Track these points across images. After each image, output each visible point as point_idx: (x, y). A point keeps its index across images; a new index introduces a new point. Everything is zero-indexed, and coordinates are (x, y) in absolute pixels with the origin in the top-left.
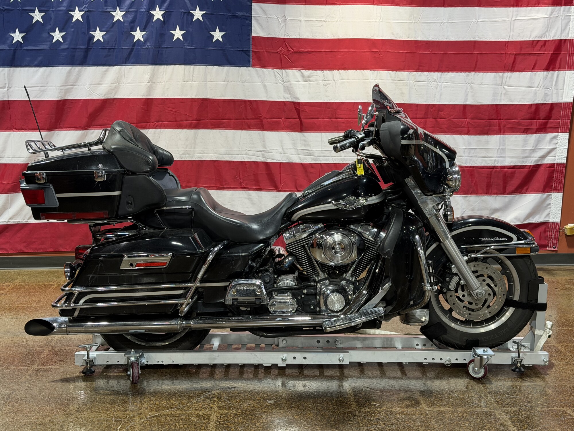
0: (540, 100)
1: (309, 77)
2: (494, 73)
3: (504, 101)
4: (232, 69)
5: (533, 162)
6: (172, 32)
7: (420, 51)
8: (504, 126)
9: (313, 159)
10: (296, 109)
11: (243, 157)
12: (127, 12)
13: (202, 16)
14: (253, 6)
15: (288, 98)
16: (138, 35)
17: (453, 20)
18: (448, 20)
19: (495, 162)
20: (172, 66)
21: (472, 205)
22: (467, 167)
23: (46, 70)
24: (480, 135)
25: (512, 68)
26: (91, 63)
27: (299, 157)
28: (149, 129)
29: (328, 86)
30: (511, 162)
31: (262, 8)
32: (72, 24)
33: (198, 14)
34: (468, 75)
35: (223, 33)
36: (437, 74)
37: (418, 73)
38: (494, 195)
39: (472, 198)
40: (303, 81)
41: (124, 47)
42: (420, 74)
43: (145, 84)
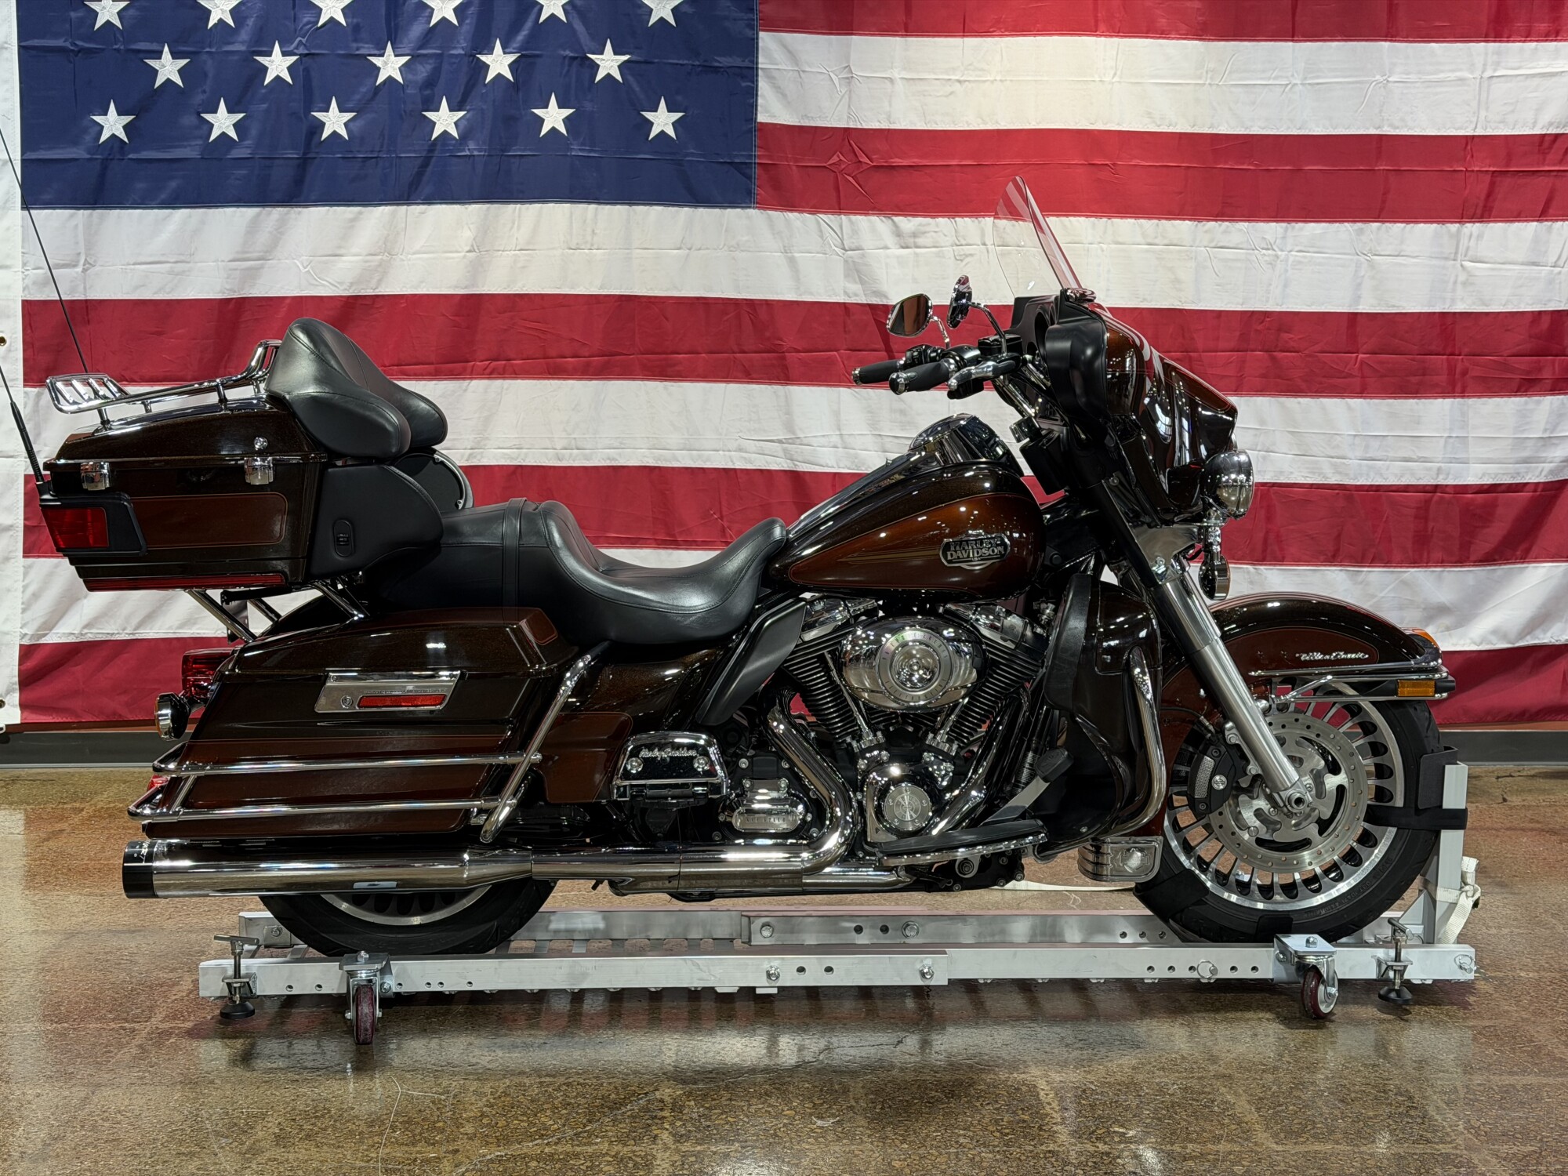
0: (1564, 300)
1: (915, 235)
2: (1435, 225)
3: (1462, 305)
4: (703, 212)
5: (1544, 474)
6: (536, 111)
7: (1226, 163)
8: (1465, 373)
10: (877, 323)
11: (731, 457)
12: (415, 58)
13: (619, 67)
14: (760, 41)
15: (856, 295)
16: (445, 120)
17: (1318, 77)
18: (1305, 78)
19: (1438, 474)
20: (537, 206)
21: (1376, 596)
22: (1359, 488)
23: (190, 217)
24: (1395, 398)
25: (1484, 211)
26: (313, 198)
28: (471, 379)
29: (968, 259)
30: (1484, 475)
31: (785, 46)
32: (263, 91)
33: (609, 63)
34: (1361, 229)
35: (677, 115)
36: (1273, 226)
37: (1220, 225)
38: (1436, 567)
39: (1375, 575)
40: (898, 246)
41: (404, 153)
42: (1228, 227)
43: (462, 254)
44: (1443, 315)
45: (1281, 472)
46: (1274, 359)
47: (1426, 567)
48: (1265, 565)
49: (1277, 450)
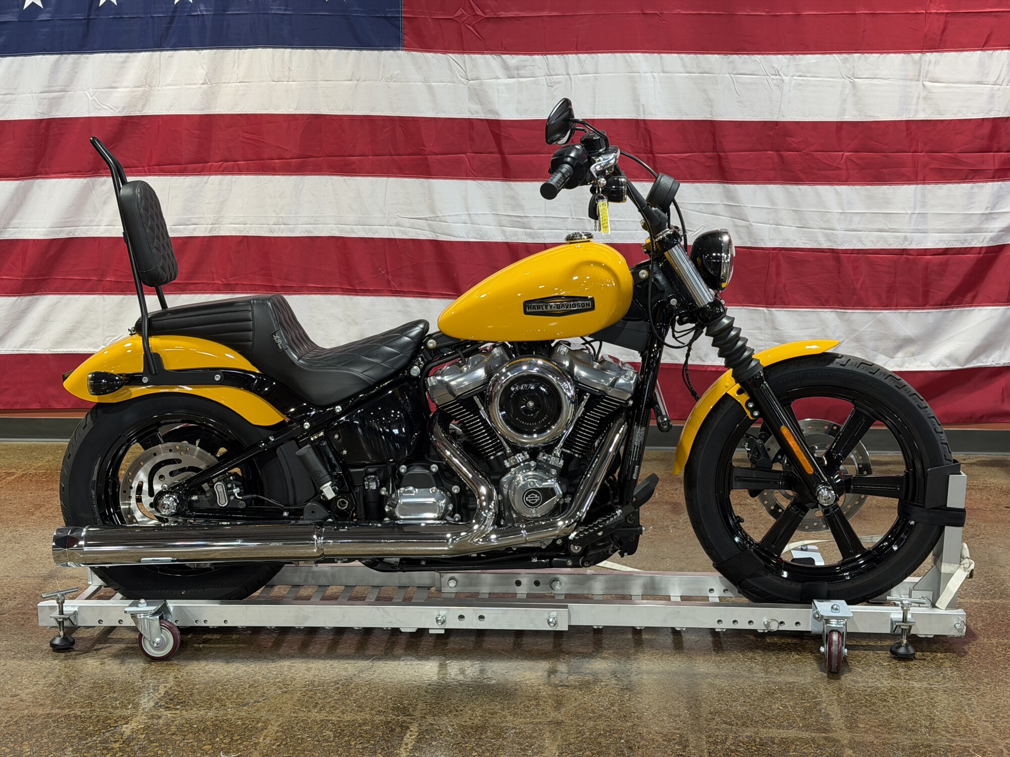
0: (1003, 111)
1: (518, 68)
2: (902, 55)
3: (923, 114)
4: (365, 53)
5: (986, 240)
8: (925, 166)
9: (530, 235)
10: (494, 134)
11: (392, 230)
15: (477, 112)
19: (904, 241)
20: (250, 51)
21: (856, 331)
22: (845, 251)
23: (13, 62)
24: (871, 185)
25: (940, 43)
26: (95, 47)
27: (503, 232)
28: (210, 175)
29: (556, 86)
30: (941, 241)
34: (846, 59)
36: (780, 57)
37: (740, 57)
38: (902, 309)
39: (858, 316)
40: (506, 77)
41: (156, 13)
42: (746, 59)
43: (199, 86)
44: (908, 122)
45: (788, 240)
46: (781, 157)
47: (895, 309)
48: (775, 307)
49: (784, 224)
